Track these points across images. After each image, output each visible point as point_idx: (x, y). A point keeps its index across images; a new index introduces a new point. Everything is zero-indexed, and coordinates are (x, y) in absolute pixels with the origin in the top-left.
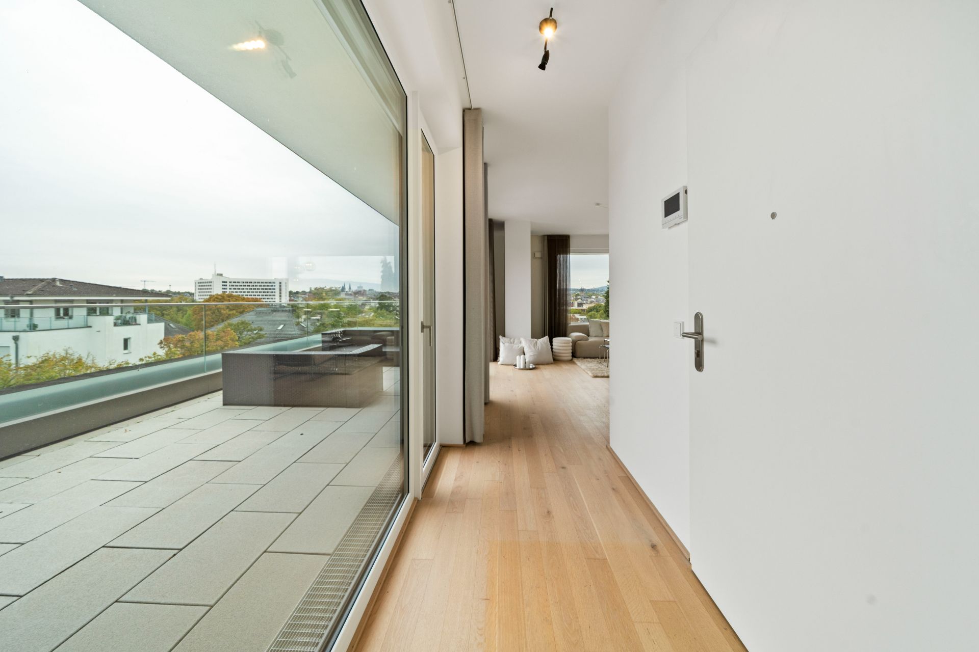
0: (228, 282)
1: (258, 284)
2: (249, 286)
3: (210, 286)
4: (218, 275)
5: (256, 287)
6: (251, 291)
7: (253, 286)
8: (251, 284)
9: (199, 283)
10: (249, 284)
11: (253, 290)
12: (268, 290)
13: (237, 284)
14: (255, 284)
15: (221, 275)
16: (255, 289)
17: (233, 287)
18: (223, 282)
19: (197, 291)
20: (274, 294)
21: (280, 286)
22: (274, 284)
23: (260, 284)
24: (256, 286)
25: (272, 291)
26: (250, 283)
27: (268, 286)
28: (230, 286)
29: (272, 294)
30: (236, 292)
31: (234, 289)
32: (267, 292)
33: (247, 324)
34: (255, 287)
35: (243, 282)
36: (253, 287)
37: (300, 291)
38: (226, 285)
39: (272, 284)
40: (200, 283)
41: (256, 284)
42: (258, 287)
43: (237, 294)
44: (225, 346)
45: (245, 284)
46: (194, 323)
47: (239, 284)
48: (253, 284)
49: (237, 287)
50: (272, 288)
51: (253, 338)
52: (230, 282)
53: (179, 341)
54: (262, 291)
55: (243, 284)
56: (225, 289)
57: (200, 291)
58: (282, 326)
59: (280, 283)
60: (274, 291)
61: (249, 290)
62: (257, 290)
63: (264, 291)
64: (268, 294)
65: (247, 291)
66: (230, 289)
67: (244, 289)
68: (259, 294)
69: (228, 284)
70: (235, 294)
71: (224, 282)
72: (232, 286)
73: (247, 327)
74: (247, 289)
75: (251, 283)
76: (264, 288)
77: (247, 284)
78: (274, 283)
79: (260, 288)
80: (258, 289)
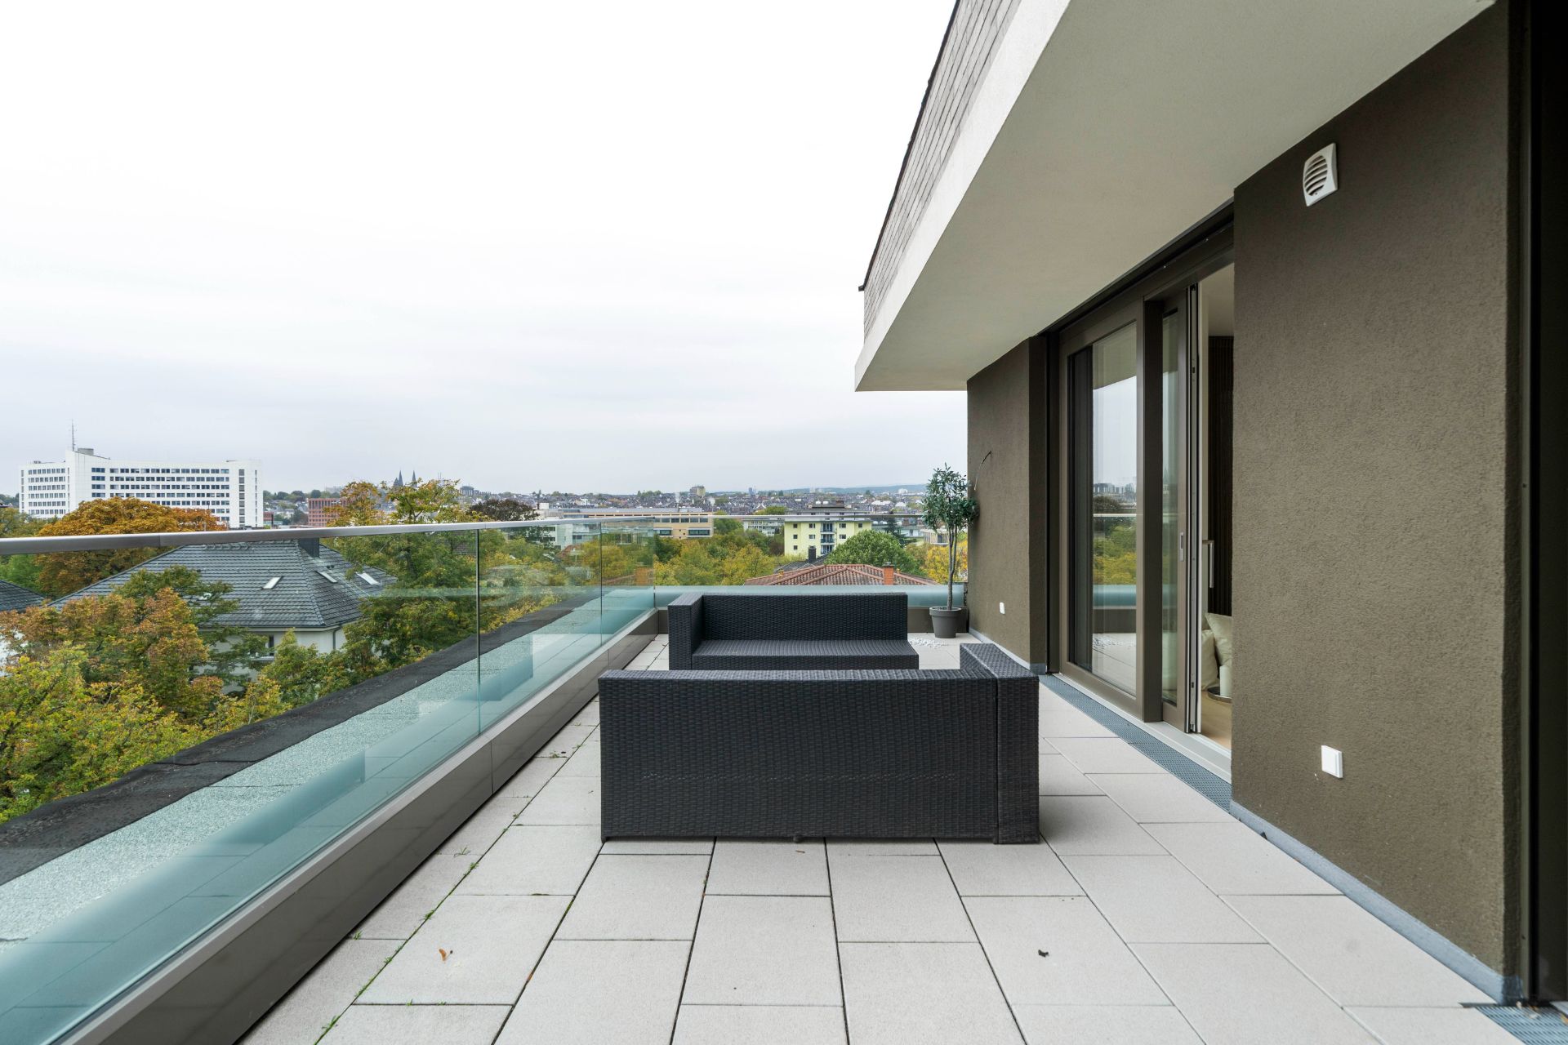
0: (107, 471)
1: (186, 475)
2: (163, 479)
3: (61, 479)
4: (81, 451)
5: (180, 483)
6: (166, 491)
7: (173, 479)
8: (165, 475)
9: (30, 472)
10: (161, 475)
11: (171, 491)
12: (210, 491)
13: (130, 475)
14: (176, 475)
15: (90, 451)
16: (178, 487)
17: (120, 483)
18: (94, 470)
19: (27, 492)
20: (225, 499)
21: (242, 480)
22: (225, 475)
23: (191, 475)
24: (179, 479)
25: (220, 491)
26: (163, 471)
27: (212, 479)
28: (112, 479)
29: (220, 499)
30: (148, 495)
31: (122, 487)
32: (208, 495)
33: (189, 575)
34: (176, 483)
35: (148, 471)
36: (171, 483)
37: (289, 492)
38: (103, 478)
39: (220, 475)
40: (35, 471)
41: (180, 475)
42: (185, 483)
43: (150, 500)
44: (162, 635)
45: (150, 475)
46: (39, 576)
47: (135, 475)
48: (170, 475)
49: (130, 483)
50: (220, 483)
51: (206, 611)
52: (112, 471)
53: (42, 623)
54: (196, 491)
55: (146, 475)
56: (98, 487)
57: (35, 492)
58: (274, 581)
59: (242, 472)
60: (225, 491)
61: (161, 491)
62: (181, 491)
63: (201, 491)
64: (210, 499)
65: (156, 491)
66: (112, 487)
67: (148, 487)
68: (186, 499)
69: (107, 474)
70: (144, 499)
71: (98, 470)
72: (117, 479)
73: (192, 584)
74: (158, 487)
75: (168, 471)
76: (200, 483)
77: (156, 475)
78: (226, 471)
79: (191, 483)
80: (184, 487)
